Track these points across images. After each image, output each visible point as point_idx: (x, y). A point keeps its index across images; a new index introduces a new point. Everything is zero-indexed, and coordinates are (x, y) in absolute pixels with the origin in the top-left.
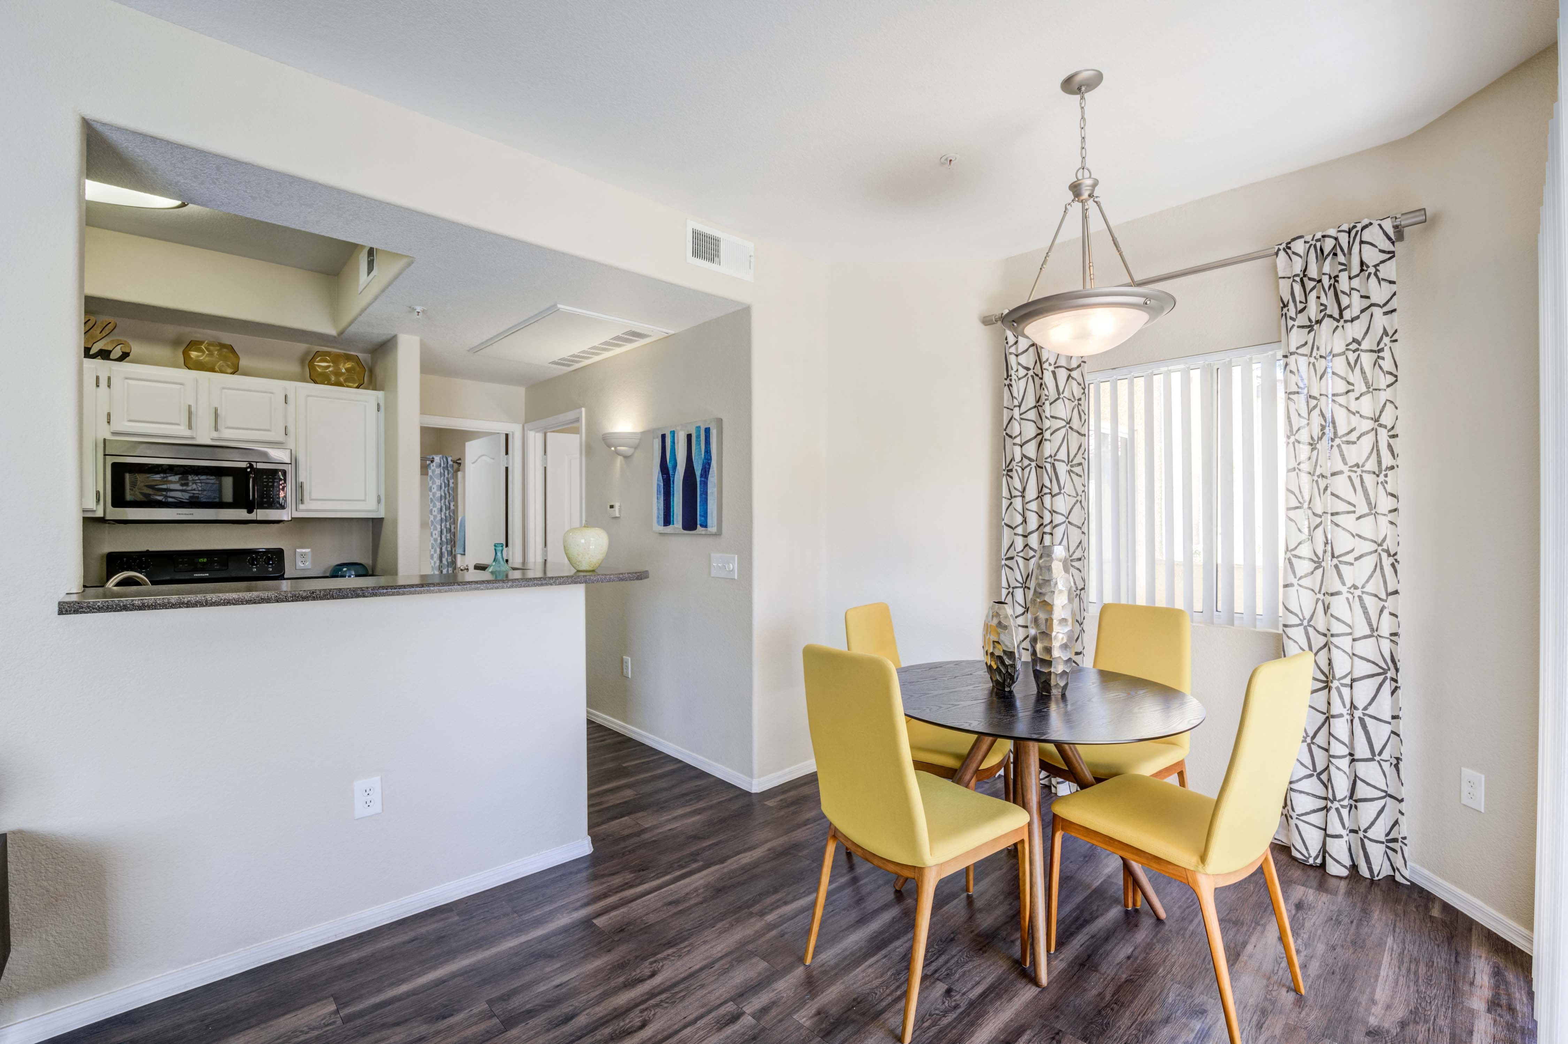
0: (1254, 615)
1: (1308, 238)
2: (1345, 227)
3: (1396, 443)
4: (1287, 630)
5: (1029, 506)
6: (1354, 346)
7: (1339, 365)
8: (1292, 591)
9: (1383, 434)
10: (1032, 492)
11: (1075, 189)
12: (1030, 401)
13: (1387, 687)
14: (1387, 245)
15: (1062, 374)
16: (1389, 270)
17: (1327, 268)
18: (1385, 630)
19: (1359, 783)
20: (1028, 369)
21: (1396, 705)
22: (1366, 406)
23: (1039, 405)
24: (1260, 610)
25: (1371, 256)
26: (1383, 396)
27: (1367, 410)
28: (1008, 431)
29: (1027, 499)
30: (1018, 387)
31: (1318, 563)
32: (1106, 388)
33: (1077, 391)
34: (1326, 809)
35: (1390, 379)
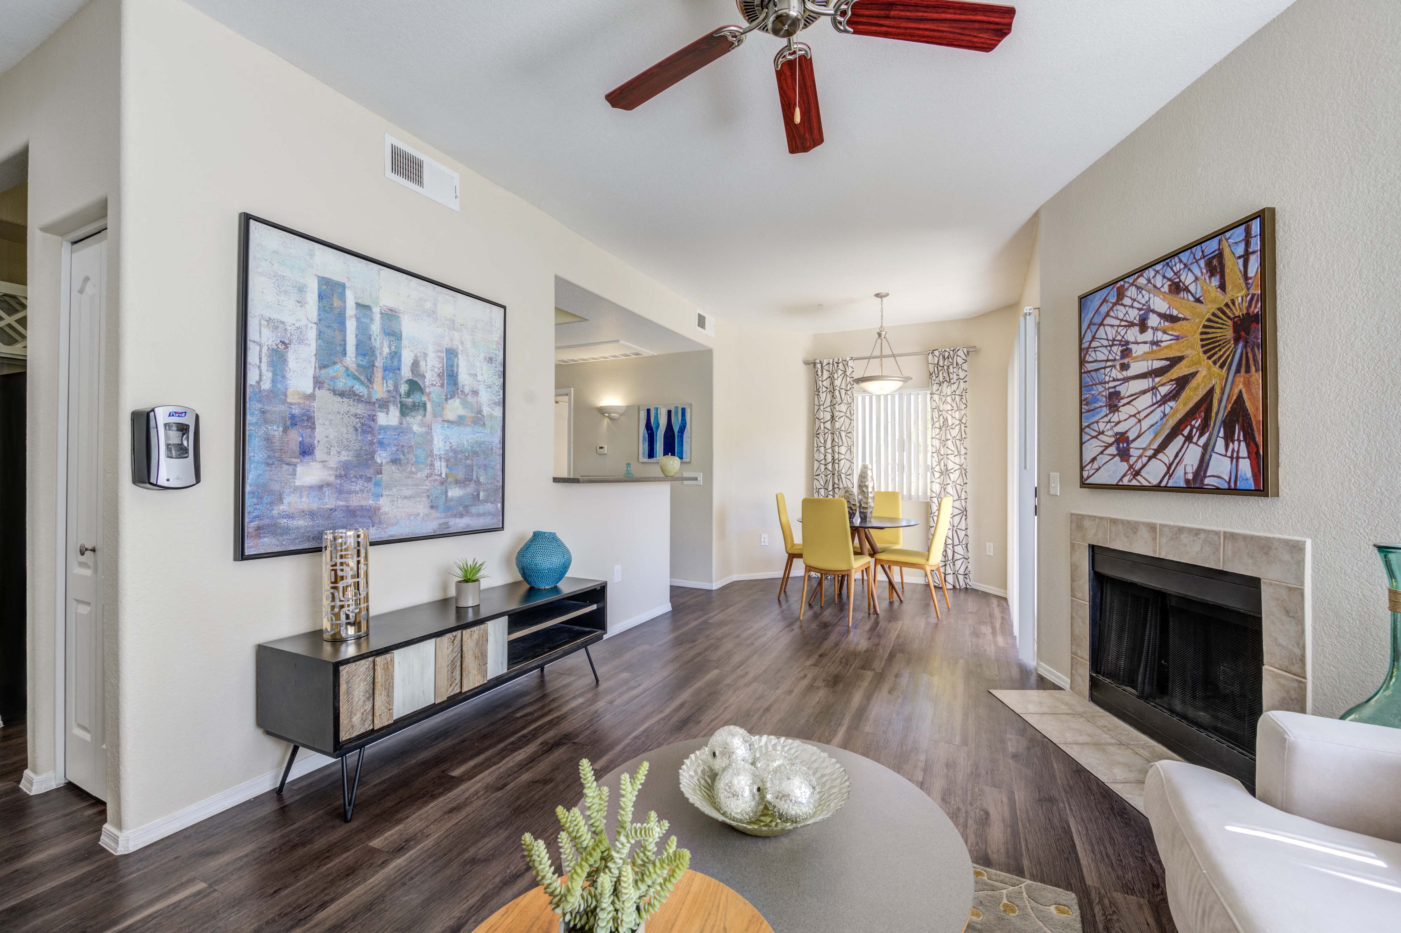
0: (918, 497)
1: (940, 350)
2: (952, 349)
3: (967, 430)
4: (932, 499)
5: (827, 451)
6: (954, 393)
7: (949, 399)
8: (934, 484)
9: (963, 426)
10: (829, 445)
11: (879, 335)
12: (828, 403)
13: (964, 517)
14: (964, 357)
15: (843, 392)
16: (965, 366)
17: (946, 363)
18: (963, 497)
19: (955, 554)
20: (827, 388)
21: (967, 525)
22: (957, 415)
23: (832, 405)
24: (920, 494)
25: (960, 361)
26: (963, 412)
27: (957, 417)
28: (817, 416)
29: (827, 448)
30: (823, 396)
31: (942, 473)
32: (860, 398)
33: (850, 400)
34: (945, 565)
35: (965, 406)
